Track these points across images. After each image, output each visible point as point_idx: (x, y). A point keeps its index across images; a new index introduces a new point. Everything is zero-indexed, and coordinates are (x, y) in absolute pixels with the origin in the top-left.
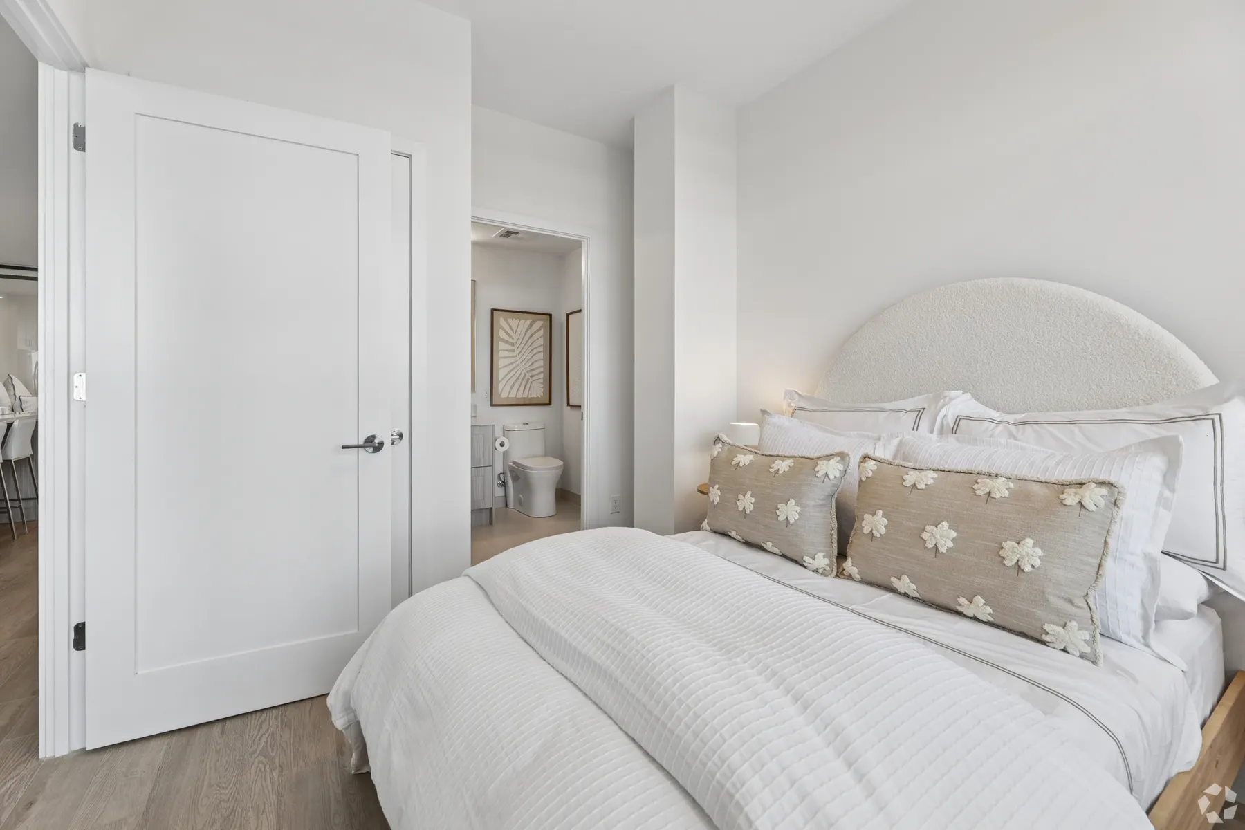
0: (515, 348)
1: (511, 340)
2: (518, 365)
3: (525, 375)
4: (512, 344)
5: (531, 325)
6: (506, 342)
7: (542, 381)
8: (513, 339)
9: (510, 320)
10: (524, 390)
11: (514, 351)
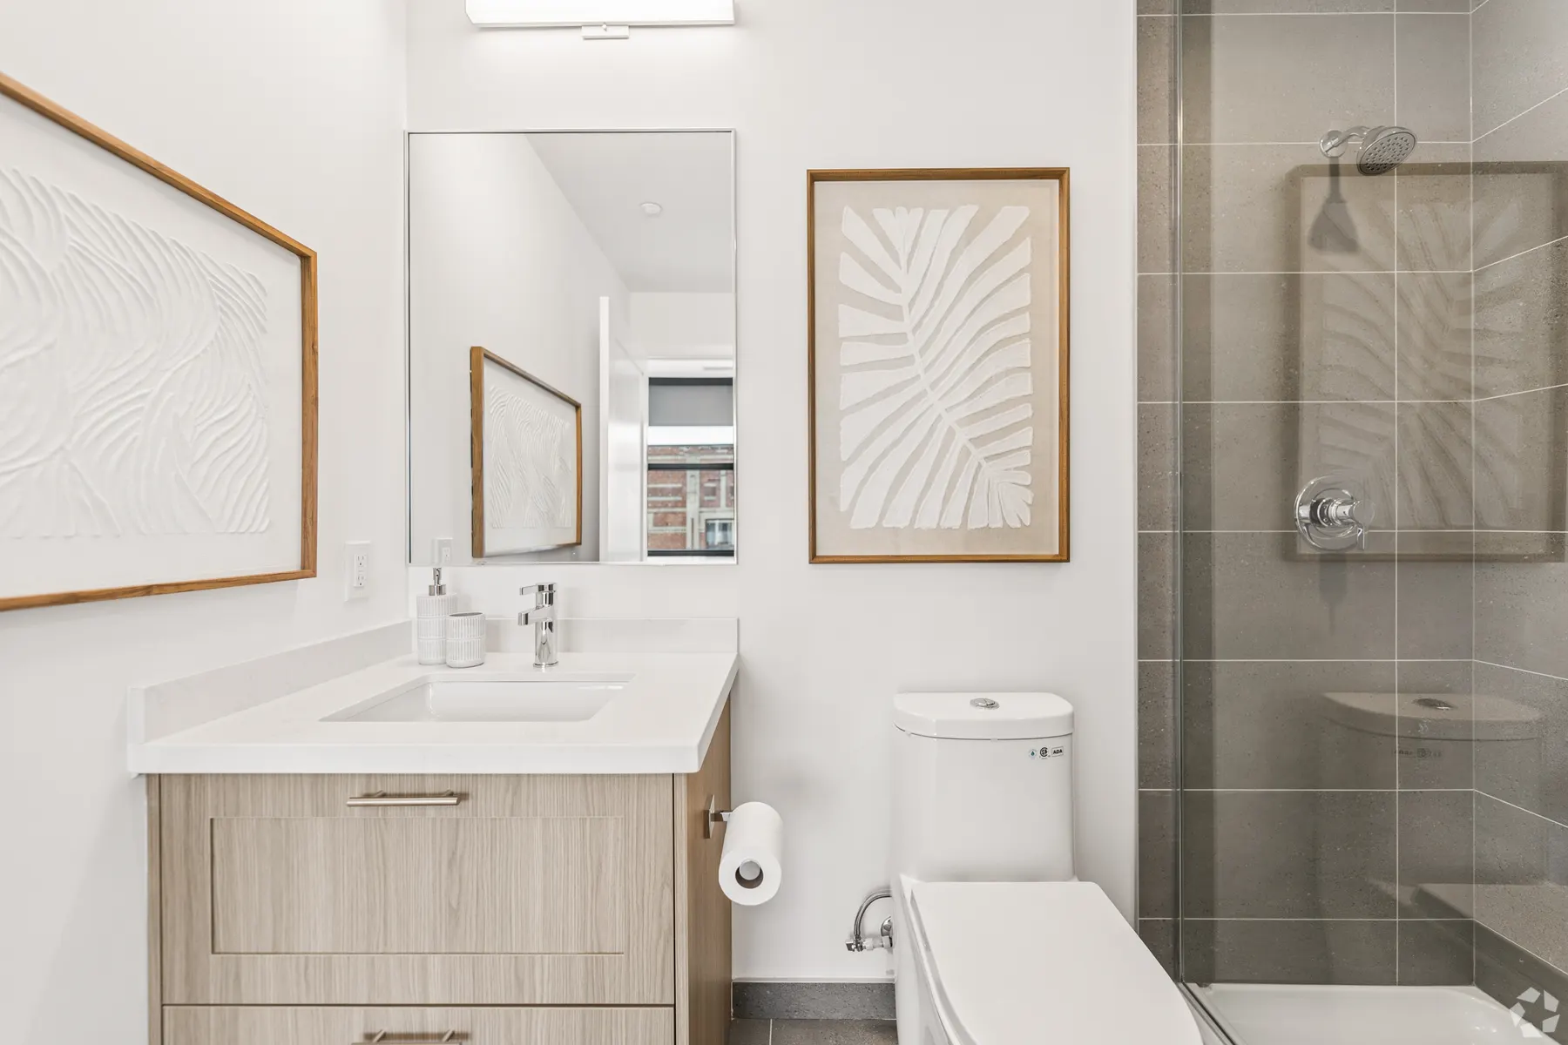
0: (906, 325)
1: (889, 296)
2: (923, 394)
3: (951, 432)
4: (893, 312)
5: (973, 231)
6: (875, 306)
7: (1026, 458)
8: (898, 290)
9: (882, 215)
10: (946, 500)
11: (901, 338)
